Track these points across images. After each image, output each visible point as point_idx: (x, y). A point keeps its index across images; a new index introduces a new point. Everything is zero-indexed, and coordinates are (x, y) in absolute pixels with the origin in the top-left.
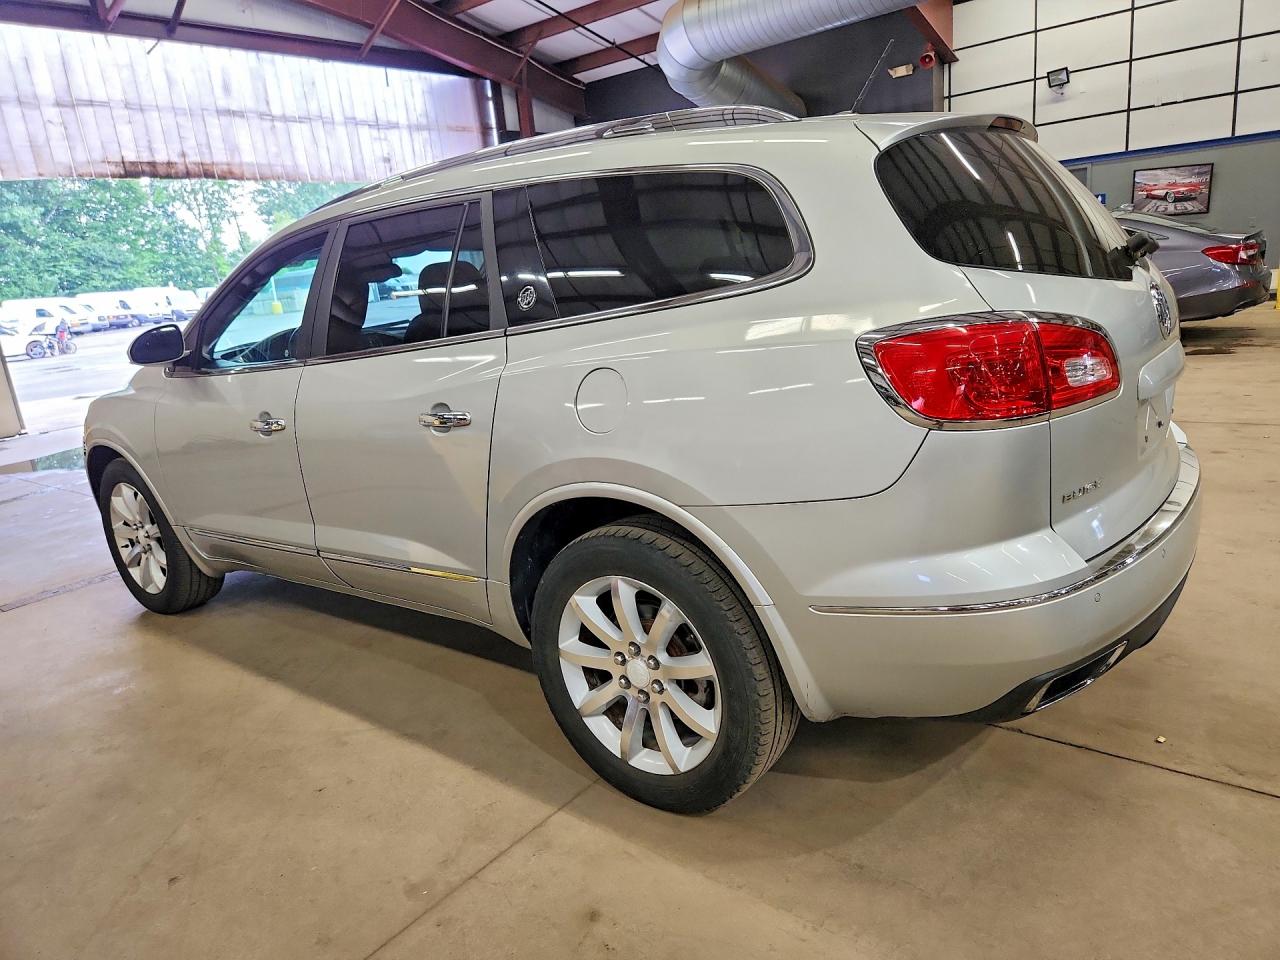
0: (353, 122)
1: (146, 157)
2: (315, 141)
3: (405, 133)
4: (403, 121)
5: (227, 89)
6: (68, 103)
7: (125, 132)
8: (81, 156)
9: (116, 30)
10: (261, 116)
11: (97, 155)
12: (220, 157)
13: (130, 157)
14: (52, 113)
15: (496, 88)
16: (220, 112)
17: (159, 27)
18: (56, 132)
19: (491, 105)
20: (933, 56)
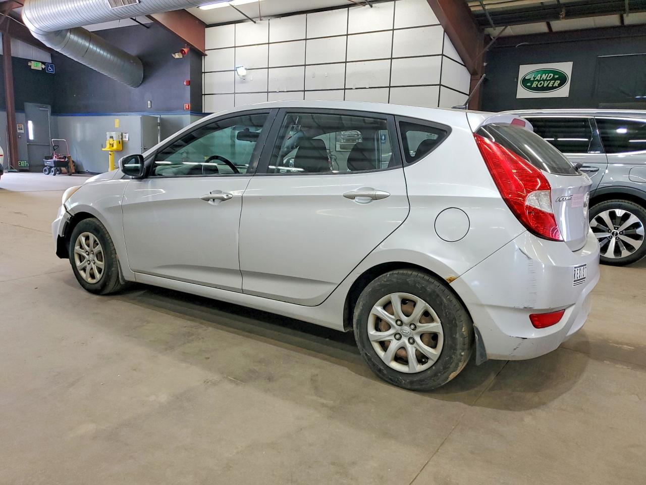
20: (186, 50)
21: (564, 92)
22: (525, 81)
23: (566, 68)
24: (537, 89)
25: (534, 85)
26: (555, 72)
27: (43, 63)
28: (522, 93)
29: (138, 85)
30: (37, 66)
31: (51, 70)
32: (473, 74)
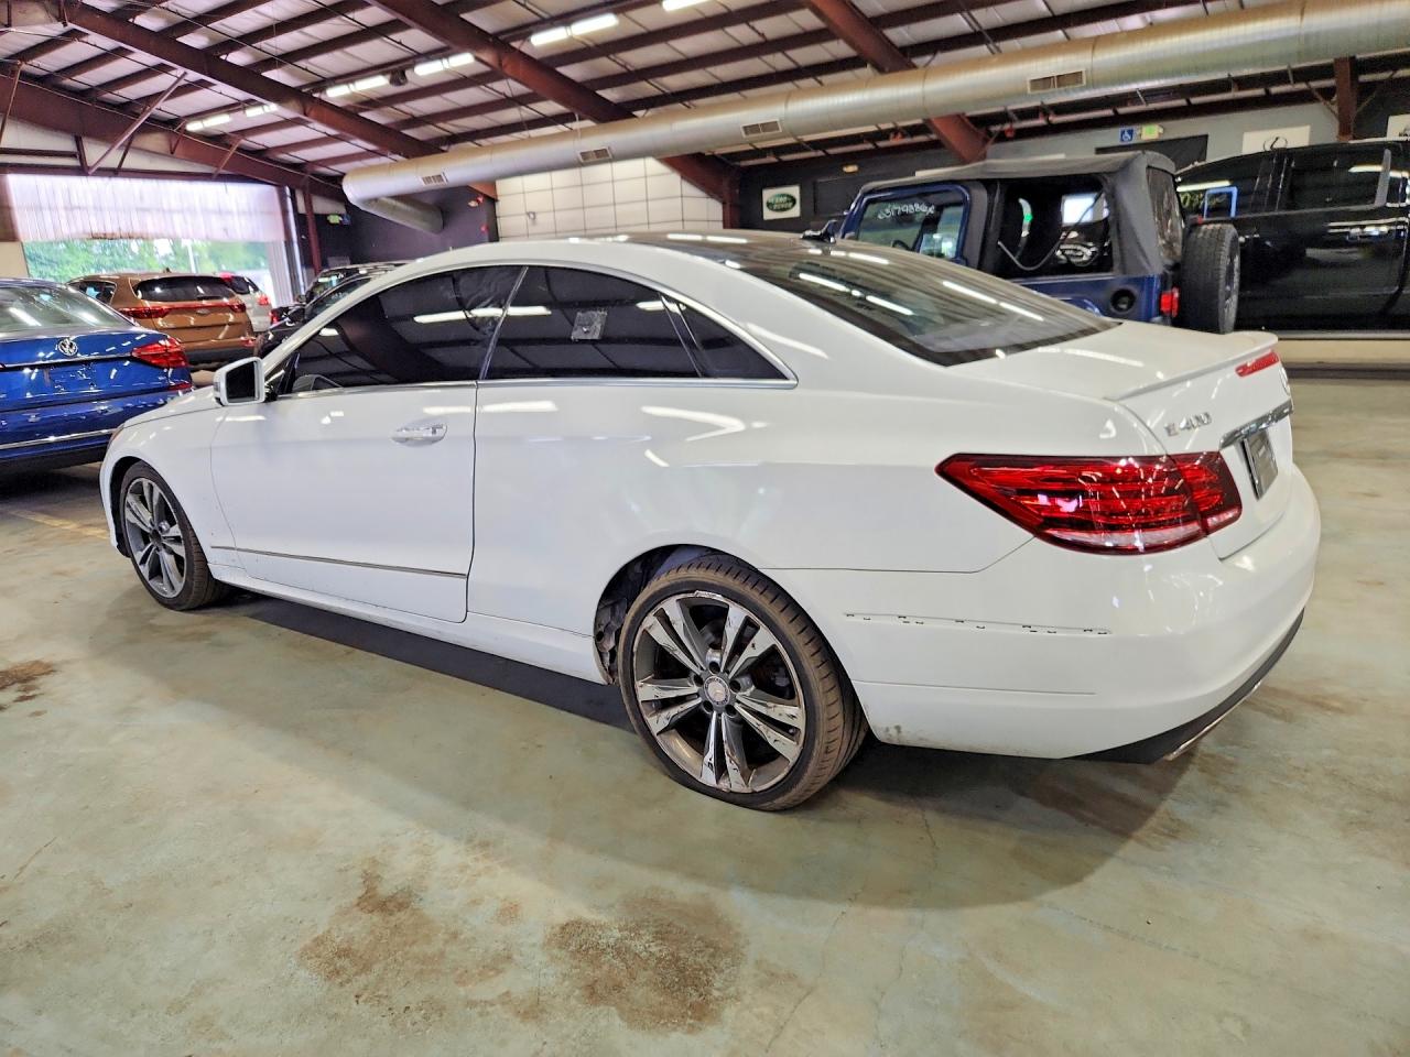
0: (206, 211)
1: (102, 231)
2: (186, 222)
3: (236, 218)
4: (235, 209)
5: (141, 198)
6: (70, 208)
7: (93, 220)
8: (74, 230)
9: (94, 175)
10: (158, 210)
11: (81, 229)
12: (137, 229)
13: (95, 230)
14: (63, 213)
15: (292, 192)
16: (137, 209)
17: (112, 173)
18: (64, 221)
19: (289, 201)
20: (481, 199)
21: (795, 212)
22: (769, 204)
23: (795, 191)
24: (777, 210)
25: (775, 207)
26: (788, 196)
27: (340, 215)
28: (768, 215)
29: (438, 232)
30: (335, 219)
31: (347, 221)
32: (724, 204)
